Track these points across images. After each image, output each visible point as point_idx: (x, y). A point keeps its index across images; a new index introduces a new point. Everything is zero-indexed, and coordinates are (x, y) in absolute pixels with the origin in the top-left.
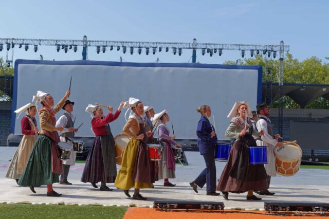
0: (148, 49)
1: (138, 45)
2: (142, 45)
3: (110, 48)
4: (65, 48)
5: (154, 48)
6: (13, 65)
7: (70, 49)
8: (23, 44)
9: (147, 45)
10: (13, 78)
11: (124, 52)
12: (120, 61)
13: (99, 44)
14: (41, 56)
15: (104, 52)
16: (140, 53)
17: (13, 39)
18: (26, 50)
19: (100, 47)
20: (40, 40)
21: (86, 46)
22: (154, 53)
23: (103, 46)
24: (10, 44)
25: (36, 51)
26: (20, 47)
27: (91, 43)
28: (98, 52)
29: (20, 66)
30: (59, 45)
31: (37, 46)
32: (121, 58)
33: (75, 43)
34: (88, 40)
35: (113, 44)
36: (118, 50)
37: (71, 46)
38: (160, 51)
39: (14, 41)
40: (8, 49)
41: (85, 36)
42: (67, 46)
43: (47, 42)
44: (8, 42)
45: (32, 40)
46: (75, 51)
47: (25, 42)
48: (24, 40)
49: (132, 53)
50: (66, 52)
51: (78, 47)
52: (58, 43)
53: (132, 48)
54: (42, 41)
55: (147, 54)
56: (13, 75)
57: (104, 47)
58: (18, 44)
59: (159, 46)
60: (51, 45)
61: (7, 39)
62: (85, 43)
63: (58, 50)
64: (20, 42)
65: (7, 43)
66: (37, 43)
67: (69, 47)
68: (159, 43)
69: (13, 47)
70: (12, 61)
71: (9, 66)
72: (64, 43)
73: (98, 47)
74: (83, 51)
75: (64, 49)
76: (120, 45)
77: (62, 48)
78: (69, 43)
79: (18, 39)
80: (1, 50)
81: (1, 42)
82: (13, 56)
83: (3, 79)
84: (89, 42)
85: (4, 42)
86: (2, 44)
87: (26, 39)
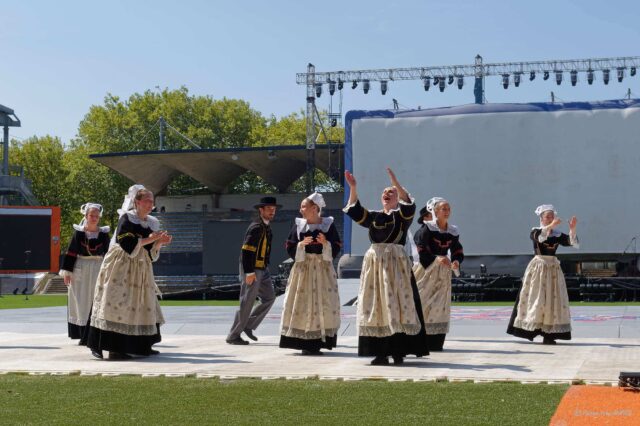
0: (607, 72)
1: (586, 66)
2: (594, 66)
3: (529, 76)
4: (440, 82)
5: (621, 70)
6: (341, 122)
7: (450, 83)
8: (359, 81)
9: (605, 66)
10: (343, 146)
11: (559, 83)
12: (551, 101)
13: (506, 70)
14: (395, 101)
15: (517, 84)
16: (590, 82)
17: (340, 72)
18: (366, 91)
19: (507, 76)
20: (391, 71)
21: (481, 76)
22: (620, 80)
23: (516, 73)
24: (334, 82)
25: (384, 92)
26: (354, 88)
27: (491, 69)
28: (506, 86)
29: (355, 122)
30: (429, 78)
31: (386, 82)
32: (552, 94)
33: (459, 72)
34: (484, 63)
35: (535, 68)
36: (546, 78)
37: (451, 78)
38: (633, 74)
39: (342, 77)
40: (332, 93)
41: (479, 57)
42: (444, 79)
43: (404, 74)
44: (331, 79)
45: (375, 72)
46: (460, 87)
47: (364, 76)
48: (360, 73)
49: (574, 83)
50: (442, 89)
51: (465, 79)
52: (427, 74)
53: (574, 72)
54: (394, 75)
55: (606, 82)
56: (344, 142)
57: (518, 75)
58: (349, 81)
59: (629, 64)
60: (413, 78)
61: (329, 74)
62: (478, 70)
63: (427, 88)
64: (353, 77)
65: (329, 81)
66: (384, 76)
67: (447, 80)
68: (631, 59)
69: (341, 87)
70: (340, 116)
71: (334, 125)
72: (437, 73)
73: (506, 76)
74: (476, 85)
75: (438, 85)
76: (550, 68)
77: (435, 84)
78: (447, 73)
79: (349, 72)
80: (319, 95)
81: (318, 79)
82: (341, 106)
83: (325, 150)
84: (486, 68)
85: (324, 79)
86: (320, 84)
87: (364, 71)
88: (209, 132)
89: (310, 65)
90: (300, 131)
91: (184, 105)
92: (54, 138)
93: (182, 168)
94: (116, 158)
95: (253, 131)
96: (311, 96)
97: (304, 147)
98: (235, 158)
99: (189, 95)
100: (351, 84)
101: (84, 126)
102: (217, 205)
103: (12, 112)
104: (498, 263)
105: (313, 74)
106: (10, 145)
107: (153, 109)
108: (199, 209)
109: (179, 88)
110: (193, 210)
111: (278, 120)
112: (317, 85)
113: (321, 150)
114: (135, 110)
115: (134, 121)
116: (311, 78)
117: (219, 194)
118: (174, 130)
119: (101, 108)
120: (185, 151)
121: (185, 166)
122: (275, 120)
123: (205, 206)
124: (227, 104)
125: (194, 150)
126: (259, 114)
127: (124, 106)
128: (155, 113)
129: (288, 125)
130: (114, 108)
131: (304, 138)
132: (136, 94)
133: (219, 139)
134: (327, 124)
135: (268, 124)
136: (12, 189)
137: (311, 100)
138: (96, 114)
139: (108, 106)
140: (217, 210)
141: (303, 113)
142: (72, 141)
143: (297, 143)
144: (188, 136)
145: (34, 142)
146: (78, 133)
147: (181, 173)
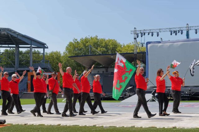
4: (175, 32)
6: (145, 45)
7: (179, 33)
8: (150, 32)
10: (145, 53)
13: (196, 28)
14: (161, 39)
17: (144, 30)
18: (152, 36)
20: (160, 29)
21: (188, 30)
24: (142, 33)
25: (158, 36)
26: (148, 35)
27: (192, 28)
28: (196, 33)
29: (149, 45)
30: (172, 31)
31: (158, 33)
33: (181, 29)
34: (189, 26)
37: (179, 31)
39: (145, 32)
40: (142, 36)
41: (187, 24)
42: (176, 31)
43: (164, 30)
44: (142, 32)
45: (155, 30)
46: (182, 34)
47: (151, 31)
48: (150, 30)
50: (176, 35)
51: (183, 31)
52: (171, 30)
54: (161, 30)
56: (146, 51)
58: (147, 33)
60: (167, 31)
61: (141, 31)
62: (187, 28)
63: (171, 34)
66: (158, 31)
67: (178, 32)
70: (144, 43)
71: (143, 46)
73: (196, 30)
74: (187, 33)
75: (175, 33)
77: (174, 33)
78: (178, 29)
79: (147, 30)
80: (138, 37)
81: (137, 32)
82: (144, 40)
83: (140, 54)
84: (190, 28)
85: (139, 32)
86: (138, 34)
87: (151, 30)
88: (104, 49)
89: (135, 28)
90: (132, 48)
91: (96, 41)
92: (58, 51)
93: (96, 60)
94: (76, 57)
95: (118, 48)
96: (135, 37)
97: (133, 53)
98: (112, 57)
99: (98, 38)
100: (148, 34)
101: (67, 48)
102: (107, 71)
103: (46, 44)
104: (195, 88)
105: (136, 31)
106: (45, 54)
107: (87, 43)
108: (102, 73)
109: (95, 36)
110: (100, 73)
111: (125, 45)
112: (137, 34)
113: (139, 54)
114: (82, 43)
115: (82, 46)
116: (135, 32)
117: (107, 68)
118: (94, 49)
119: (72, 42)
120: (97, 55)
121: (97, 59)
122: (124, 45)
123: (103, 71)
124: (110, 41)
125: (100, 55)
126: (119, 43)
127: (79, 42)
128: (88, 44)
129: (129, 47)
130: (76, 42)
131: (133, 50)
132: (82, 38)
133: (107, 51)
134: (140, 46)
135: (122, 46)
136: (46, 67)
137: (135, 39)
138: (71, 44)
139: (74, 42)
140: (107, 73)
141: (133, 43)
142: (64, 52)
143: (131, 52)
144: (98, 50)
145: (52, 53)
146: (65, 50)
147: (96, 62)
